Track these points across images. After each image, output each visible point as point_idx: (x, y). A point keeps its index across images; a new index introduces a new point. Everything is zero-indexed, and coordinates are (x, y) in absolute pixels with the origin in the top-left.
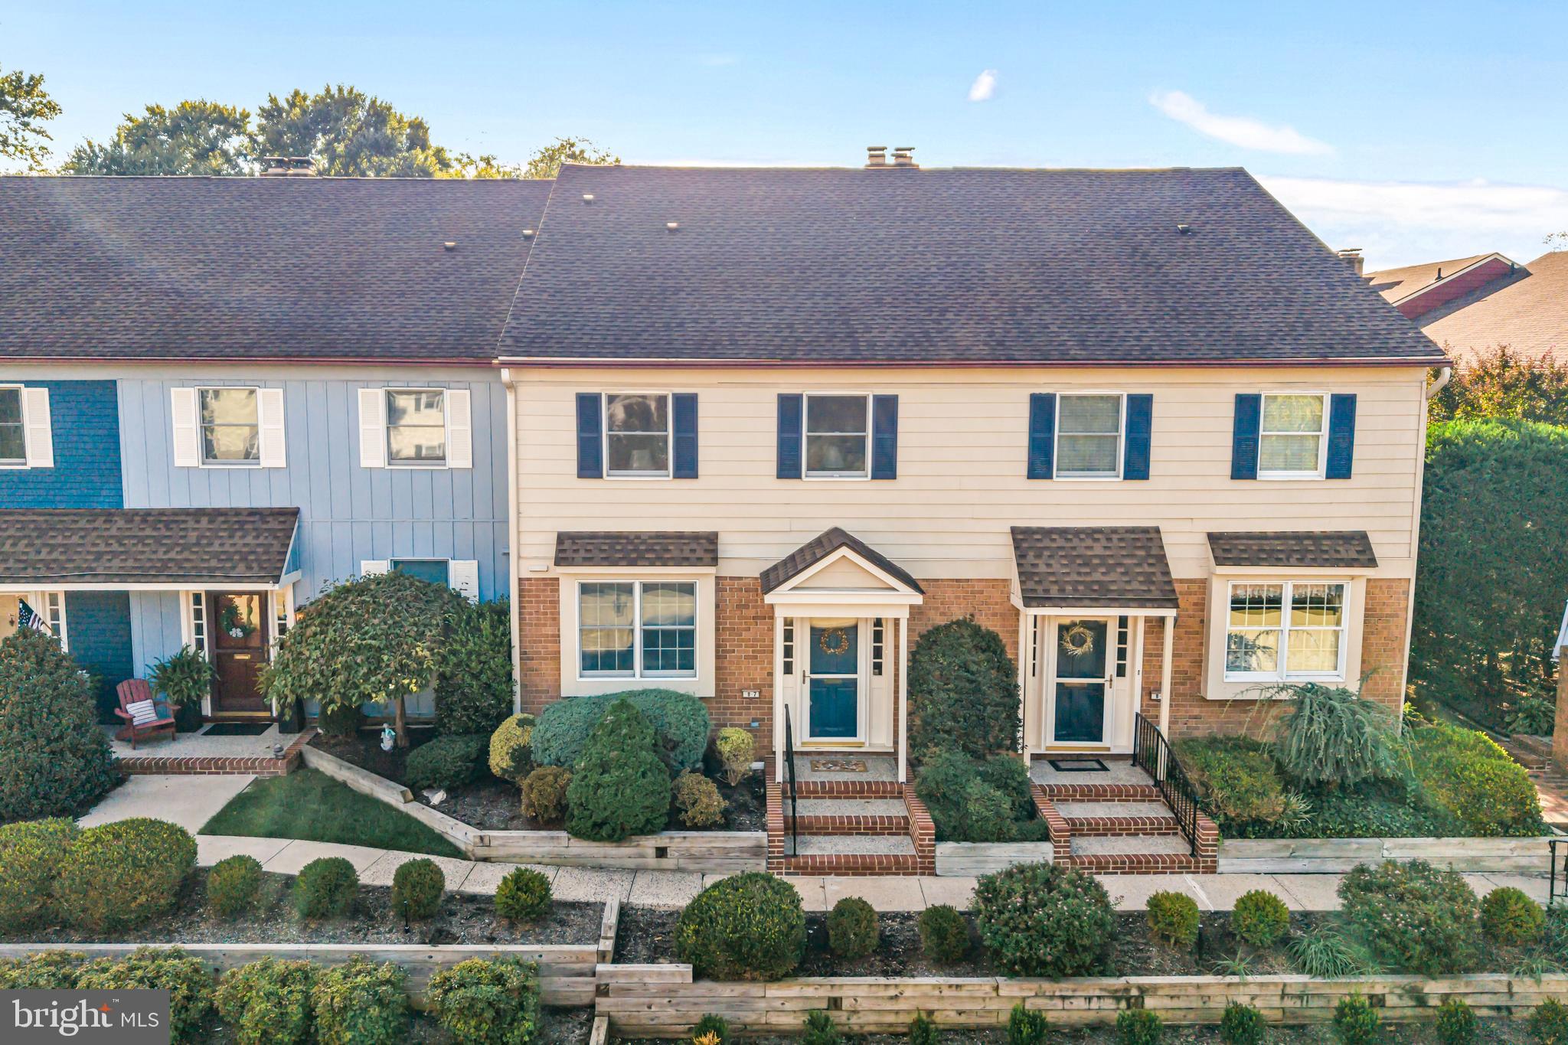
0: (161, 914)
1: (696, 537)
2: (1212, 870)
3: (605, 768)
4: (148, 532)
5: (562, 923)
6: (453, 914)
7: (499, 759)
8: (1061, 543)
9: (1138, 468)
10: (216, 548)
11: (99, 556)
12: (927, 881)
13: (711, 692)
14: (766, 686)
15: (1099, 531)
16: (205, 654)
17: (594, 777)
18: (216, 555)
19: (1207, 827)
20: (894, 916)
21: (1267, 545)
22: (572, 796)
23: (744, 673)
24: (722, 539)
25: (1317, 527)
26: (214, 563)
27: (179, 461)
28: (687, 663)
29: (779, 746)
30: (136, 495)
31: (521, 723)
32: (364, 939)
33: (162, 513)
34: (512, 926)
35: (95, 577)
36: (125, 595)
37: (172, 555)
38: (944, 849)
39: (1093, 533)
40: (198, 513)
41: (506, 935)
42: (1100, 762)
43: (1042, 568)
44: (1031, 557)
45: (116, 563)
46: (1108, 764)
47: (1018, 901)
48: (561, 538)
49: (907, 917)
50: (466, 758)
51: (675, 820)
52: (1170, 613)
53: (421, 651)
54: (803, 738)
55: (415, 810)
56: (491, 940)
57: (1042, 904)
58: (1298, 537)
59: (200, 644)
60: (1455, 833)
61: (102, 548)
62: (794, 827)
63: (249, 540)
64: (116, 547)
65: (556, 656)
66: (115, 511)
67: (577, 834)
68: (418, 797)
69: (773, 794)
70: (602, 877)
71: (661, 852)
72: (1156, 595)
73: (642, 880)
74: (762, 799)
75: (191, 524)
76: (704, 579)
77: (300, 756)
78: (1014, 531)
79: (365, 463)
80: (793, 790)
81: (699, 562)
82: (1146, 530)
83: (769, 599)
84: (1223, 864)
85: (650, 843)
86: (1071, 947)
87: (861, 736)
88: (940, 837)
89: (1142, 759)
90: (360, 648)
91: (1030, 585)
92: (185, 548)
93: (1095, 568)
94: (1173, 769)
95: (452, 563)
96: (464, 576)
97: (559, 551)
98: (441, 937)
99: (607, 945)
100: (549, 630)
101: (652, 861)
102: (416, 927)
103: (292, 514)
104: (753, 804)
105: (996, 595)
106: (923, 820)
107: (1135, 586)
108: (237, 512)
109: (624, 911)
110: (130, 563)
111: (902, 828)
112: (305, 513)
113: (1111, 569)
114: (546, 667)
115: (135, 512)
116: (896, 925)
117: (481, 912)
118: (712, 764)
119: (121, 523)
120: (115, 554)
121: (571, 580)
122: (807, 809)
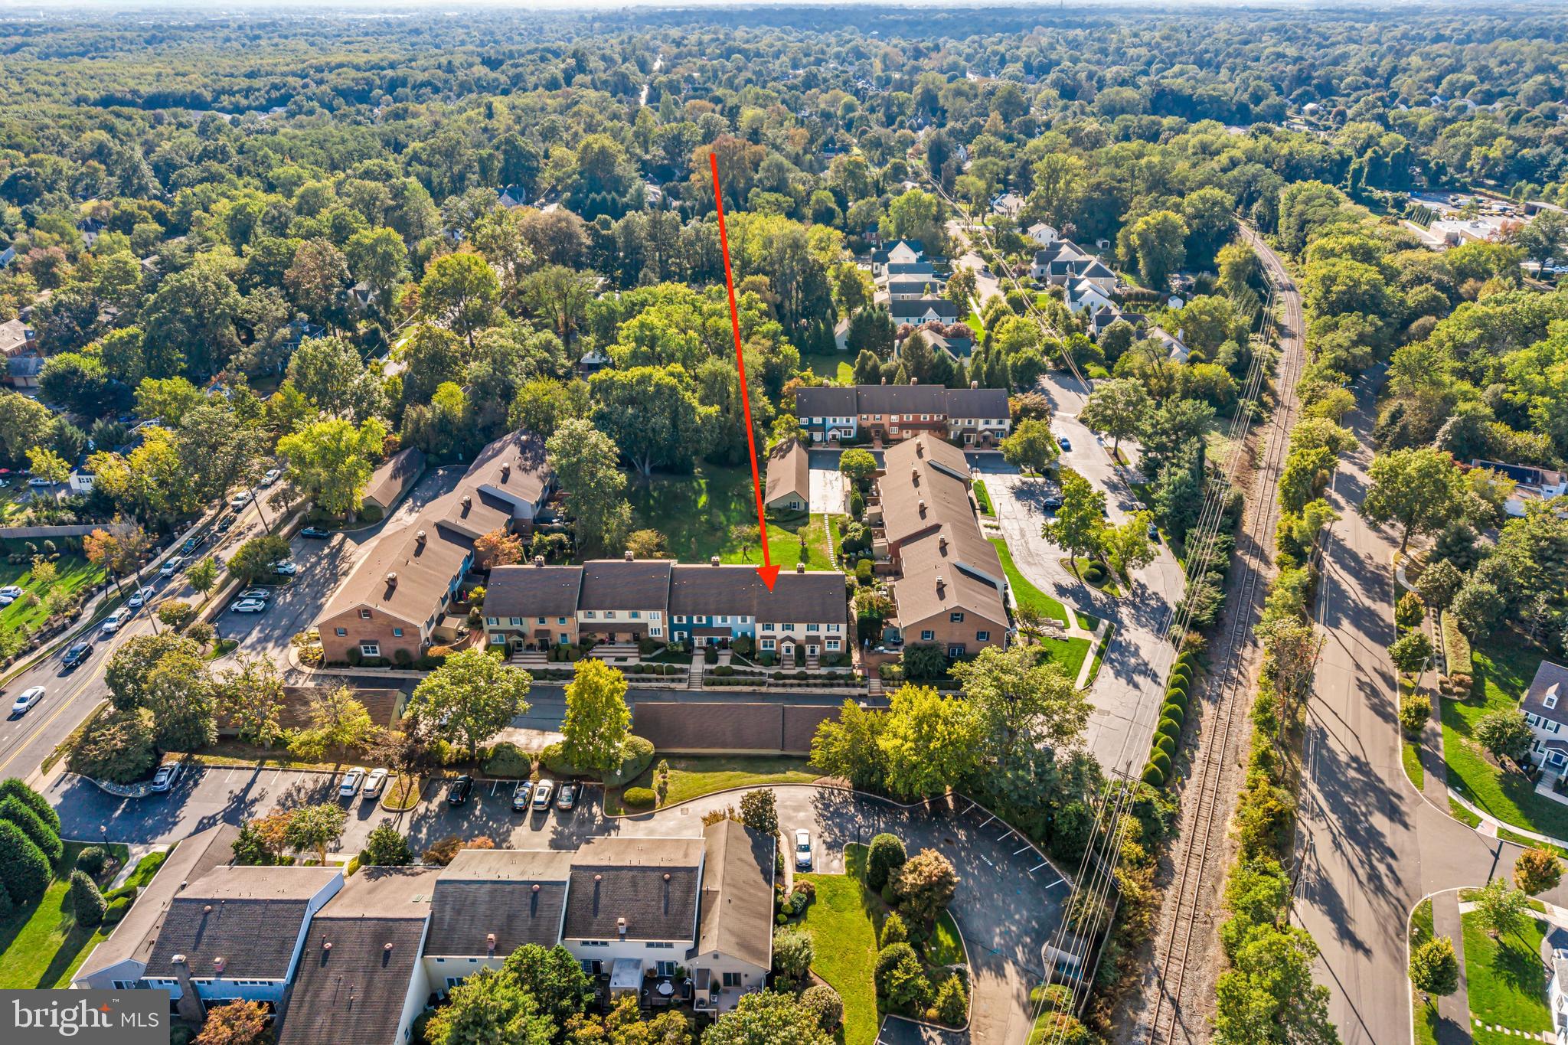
0: (730, 673)
1: (774, 636)
2: (819, 669)
5: (764, 674)
6: (755, 674)
7: (756, 657)
8: (810, 637)
9: (818, 630)
12: (794, 669)
13: (776, 650)
14: (781, 649)
17: (765, 661)
19: (819, 665)
20: (791, 674)
21: (830, 637)
24: (777, 636)
26: (724, 634)
27: (719, 623)
28: (773, 647)
29: (782, 654)
31: (758, 654)
32: (748, 676)
33: (717, 628)
35: (712, 636)
36: (715, 637)
38: (796, 667)
39: (813, 636)
40: (722, 628)
41: (759, 676)
44: (807, 639)
46: (814, 656)
50: (753, 657)
51: (773, 664)
52: (820, 645)
53: (747, 647)
54: (785, 653)
57: (802, 675)
58: (833, 637)
59: (722, 640)
60: (842, 665)
62: (783, 664)
64: (714, 632)
67: (764, 665)
68: (749, 660)
69: (782, 660)
70: (766, 669)
73: (770, 669)
76: (775, 640)
77: (735, 653)
78: (806, 636)
79: (739, 623)
82: (819, 636)
83: (781, 644)
85: (771, 666)
86: (804, 678)
87: (790, 653)
89: (817, 655)
90: (741, 647)
91: (807, 642)
92: (721, 632)
94: (819, 658)
95: (748, 633)
96: (750, 635)
97: (760, 637)
99: (768, 677)
100: (759, 643)
102: (752, 675)
103: (731, 628)
105: (804, 641)
106: (795, 664)
107: (817, 642)
108: (725, 628)
109: (769, 673)
110: (716, 634)
113: (815, 640)
114: (758, 646)
115: (714, 628)
118: (776, 658)
121: (761, 640)
122: (785, 662)
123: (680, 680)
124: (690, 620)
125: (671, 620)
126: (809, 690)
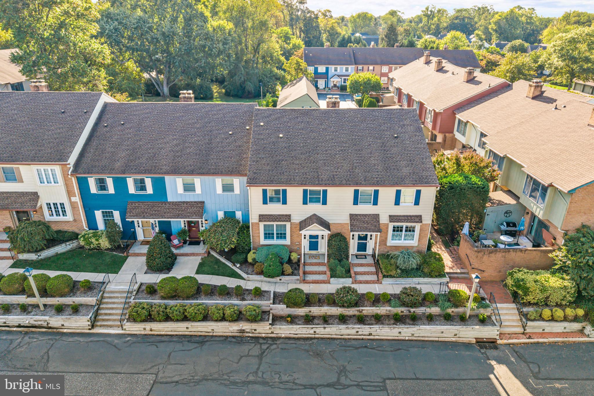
0: (195, 294)
1: (286, 215)
2: (381, 283)
3: (270, 266)
4: (174, 207)
5: (264, 296)
6: (244, 294)
7: (250, 260)
8: (359, 218)
9: (375, 203)
10: (188, 211)
11: (165, 213)
12: (328, 285)
13: (289, 244)
14: (300, 242)
15: (367, 215)
16: (187, 228)
17: (268, 268)
18: (189, 213)
19: (380, 275)
20: (322, 294)
21: (401, 218)
22: (264, 269)
23: (296, 239)
24: (292, 216)
25: (412, 214)
26: (189, 214)
27: (179, 192)
28: (285, 238)
29: (303, 253)
30: (170, 199)
31: (254, 253)
32: (230, 300)
33: (176, 202)
34: (255, 297)
35: (165, 218)
36: (170, 222)
37: (180, 213)
38: (332, 280)
39: (365, 215)
40: (184, 202)
41: (254, 299)
42: (365, 257)
43: (355, 224)
44: (353, 221)
45: (169, 214)
46: (367, 257)
47: (342, 296)
48: (260, 216)
49: (324, 294)
50: (243, 258)
51: (283, 274)
52: (379, 234)
53: (233, 240)
54: (307, 251)
55: (234, 268)
56: (252, 300)
57: (346, 296)
58: (407, 216)
59: (185, 226)
60: (427, 277)
61: (165, 211)
62: (305, 273)
63: (195, 209)
64: (168, 211)
65: (259, 236)
66: (166, 202)
67: (265, 277)
68: (235, 265)
69: (301, 266)
70: (270, 284)
71: (280, 280)
72: (377, 230)
73: (277, 285)
74: (299, 266)
75: (182, 205)
76: (288, 225)
77: (209, 252)
78: (350, 215)
79: (218, 193)
80: (305, 264)
81: (287, 221)
82: (376, 215)
83: (300, 232)
84: (383, 282)
85: (278, 278)
86: (350, 303)
87: (319, 250)
88: (331, 277)
89: (373, 256)
90: (222, 240)
91: (352, 227)
92: (182, 211)
93: (365, 223)
94: (378, 261)
95: (236, 212)
96: (239, 215)
97: (260, 219)
98: (243, 299)
99: (272, 301)
100: (257, 232)
101: (279, 281)
102: (239, 297)
103: (203, 202)
104: (297, 267)
105: (346, 226)
106: (328, 273)
107: (373, 228)
108: (192, 202)
109: (274, 292)
110: (171, 214)
111: (324, 273)
112: (206, 202)
113: (368, 224)
114: (257, 238)
115: (170, 202)
116: (321, 296)
117: (249, 293)
118: (290, 261)
119: (168, 205)
120: (168, 212)
121: (262, 225)
122: (308, 269)
123: (76, 310)
124: (121, 184)
125: (83, 185)
126: (364, 330)
